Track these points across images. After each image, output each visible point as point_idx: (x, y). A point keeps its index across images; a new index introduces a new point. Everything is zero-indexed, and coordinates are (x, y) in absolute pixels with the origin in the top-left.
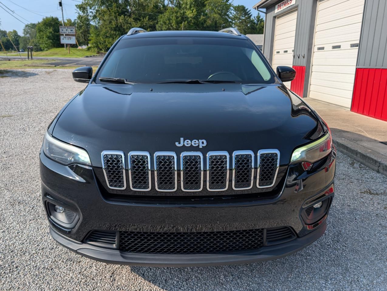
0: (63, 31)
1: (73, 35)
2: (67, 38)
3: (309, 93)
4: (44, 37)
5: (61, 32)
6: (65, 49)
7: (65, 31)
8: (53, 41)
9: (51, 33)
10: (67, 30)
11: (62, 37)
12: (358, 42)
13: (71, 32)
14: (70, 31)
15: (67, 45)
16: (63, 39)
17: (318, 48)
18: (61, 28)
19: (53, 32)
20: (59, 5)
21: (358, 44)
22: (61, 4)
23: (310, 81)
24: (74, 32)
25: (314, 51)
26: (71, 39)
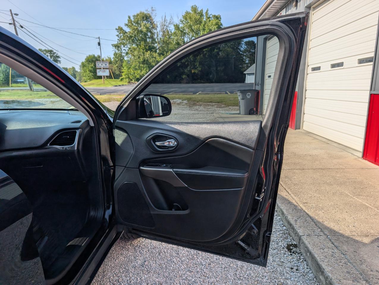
0: (99, 66)
1: (107, 69)
2: (102, 72)
3: (303, 124)
4: (87, 71)
5: (98, 66)
6: (102, 80)
7: (101, 65)
8: (94, 74)
9: (92, 67)
10: (102, 64)
11: (98, 71)
12: (372, 55)
13: (106, 66)
14: (104, 65)
15: (104, 76)
16: (99, 72)
17: (312, 68)
18: (97, 63)
19: (94, 67)
20: (98, 45)
21: (372, 58)
22: (99, 44)
23: (304, 109)
24: (108, 66)
25: (308, 73)
26: (106, 72)
